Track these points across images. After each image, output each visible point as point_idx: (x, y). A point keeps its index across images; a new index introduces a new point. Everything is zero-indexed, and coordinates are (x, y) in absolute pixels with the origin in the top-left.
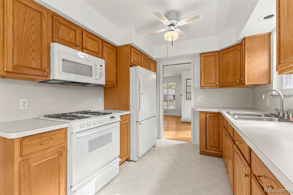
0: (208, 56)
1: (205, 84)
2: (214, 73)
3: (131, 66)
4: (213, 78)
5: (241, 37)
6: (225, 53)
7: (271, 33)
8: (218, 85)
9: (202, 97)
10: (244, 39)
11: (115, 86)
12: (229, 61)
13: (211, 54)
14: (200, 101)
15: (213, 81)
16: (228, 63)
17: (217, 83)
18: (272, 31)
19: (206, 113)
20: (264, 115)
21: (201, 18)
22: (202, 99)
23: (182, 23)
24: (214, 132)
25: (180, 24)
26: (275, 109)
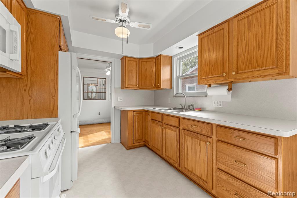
0: (131, 61)
1: (128, 85)
2: (135, 76)
4: (134, 81)
6: (143, 62)
7: (172, 56)
8: (138, 87)
9: (122, 97)
10: (160, 55)
12: (147, 69)
13: (133, 59)
14: (120, 101)
15: (135, 84)
16: (146, 70)
17: (138, 85)
18: (174, 56)
19: (134, 111)
21: (150, 29)
22: (122, 99)
26: (180, 105)
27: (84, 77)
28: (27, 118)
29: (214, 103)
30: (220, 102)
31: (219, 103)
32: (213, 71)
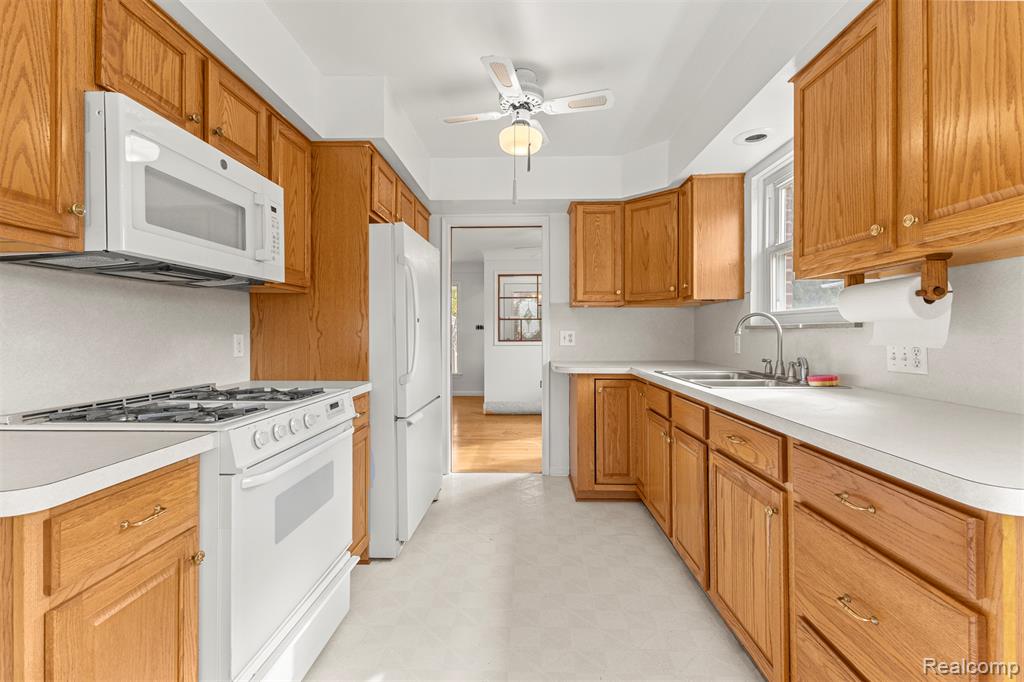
0: (595, 213)
1: (585, 293)
2: (609, 263)
3: (372, 221)
4: (608, 279)
5: (684, 175)
6: (637, 210)
7: (742, 176)
8: (619, 298)
9: (573, 333)
10: (690, 179)
11: (306, 291)
12: (648, 235)
13: (603, 207)
14: (567, 343)
15: (609, 287)
16: (646, 238)
17: (619, 292)
18: (750, 170)
19: (597, 378)
20: (736, 376)
21: (609, 105)
22: (573, 338)
23: (555, 107)
24: (615, 431)
25: (548, 108)
26: (764, 361)
27: (499, 276)
28: (315, 379)
29: (890, 355)
30: (917, 351)
31: (911, 356)
32: (840, 220)
